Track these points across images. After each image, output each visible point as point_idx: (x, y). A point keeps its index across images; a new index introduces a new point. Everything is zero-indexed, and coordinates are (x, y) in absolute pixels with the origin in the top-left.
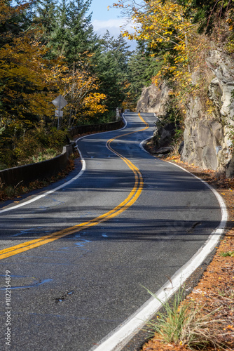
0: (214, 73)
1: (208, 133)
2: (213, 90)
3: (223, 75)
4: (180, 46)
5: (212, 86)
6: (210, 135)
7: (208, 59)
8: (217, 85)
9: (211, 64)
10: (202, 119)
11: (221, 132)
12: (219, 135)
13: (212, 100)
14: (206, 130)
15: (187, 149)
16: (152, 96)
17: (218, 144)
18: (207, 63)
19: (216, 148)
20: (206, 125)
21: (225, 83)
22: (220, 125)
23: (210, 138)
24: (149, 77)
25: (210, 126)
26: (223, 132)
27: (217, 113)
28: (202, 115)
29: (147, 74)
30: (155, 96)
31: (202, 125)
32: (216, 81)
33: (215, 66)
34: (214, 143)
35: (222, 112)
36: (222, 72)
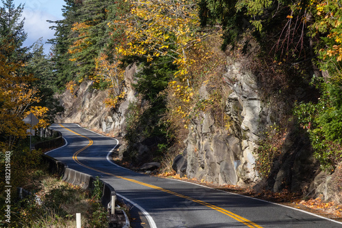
0: (232, 88)
1: (224, 148)
2: (231, 105)
3: (243, 90)
4: (180, 60)
5: (229, 101)
6: (226, 150)
7: (226, 75)
8: (236, 100)
9: (229, 79)
10: (215, 134)
11: (239, 146)
12: (237, 149)
13: (230, 115)
14: (223, 145)
15: (192, 165)
16: (67, 104)
17: (237, 158)
18: (225, 78)
19: (234, 163)
20: (221, 139)
21: (245, 98)
22: (237, 140)
23: (227, 153)
24: (61, 83)
25: (226, 140)
26: (241, 147)
27: (235, 128)
28: (216, 130)
29: (60, 80)
30: (70, 104)
31: (217, 140)
32: (234, 96)
33: (233, 81)
34: (232, 158)
35: (243, 126)
36: (242, 87)
